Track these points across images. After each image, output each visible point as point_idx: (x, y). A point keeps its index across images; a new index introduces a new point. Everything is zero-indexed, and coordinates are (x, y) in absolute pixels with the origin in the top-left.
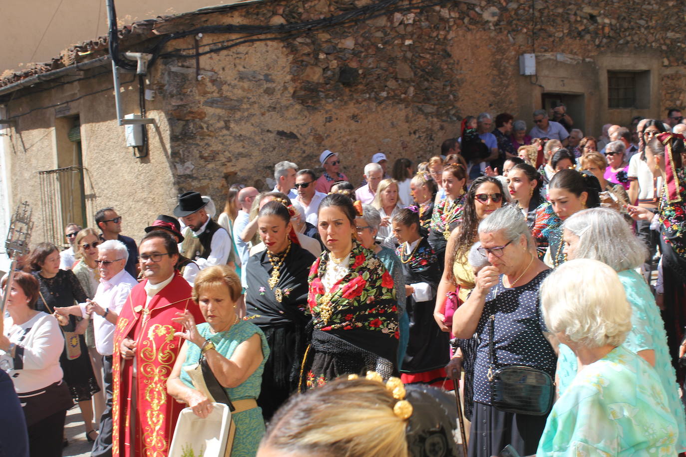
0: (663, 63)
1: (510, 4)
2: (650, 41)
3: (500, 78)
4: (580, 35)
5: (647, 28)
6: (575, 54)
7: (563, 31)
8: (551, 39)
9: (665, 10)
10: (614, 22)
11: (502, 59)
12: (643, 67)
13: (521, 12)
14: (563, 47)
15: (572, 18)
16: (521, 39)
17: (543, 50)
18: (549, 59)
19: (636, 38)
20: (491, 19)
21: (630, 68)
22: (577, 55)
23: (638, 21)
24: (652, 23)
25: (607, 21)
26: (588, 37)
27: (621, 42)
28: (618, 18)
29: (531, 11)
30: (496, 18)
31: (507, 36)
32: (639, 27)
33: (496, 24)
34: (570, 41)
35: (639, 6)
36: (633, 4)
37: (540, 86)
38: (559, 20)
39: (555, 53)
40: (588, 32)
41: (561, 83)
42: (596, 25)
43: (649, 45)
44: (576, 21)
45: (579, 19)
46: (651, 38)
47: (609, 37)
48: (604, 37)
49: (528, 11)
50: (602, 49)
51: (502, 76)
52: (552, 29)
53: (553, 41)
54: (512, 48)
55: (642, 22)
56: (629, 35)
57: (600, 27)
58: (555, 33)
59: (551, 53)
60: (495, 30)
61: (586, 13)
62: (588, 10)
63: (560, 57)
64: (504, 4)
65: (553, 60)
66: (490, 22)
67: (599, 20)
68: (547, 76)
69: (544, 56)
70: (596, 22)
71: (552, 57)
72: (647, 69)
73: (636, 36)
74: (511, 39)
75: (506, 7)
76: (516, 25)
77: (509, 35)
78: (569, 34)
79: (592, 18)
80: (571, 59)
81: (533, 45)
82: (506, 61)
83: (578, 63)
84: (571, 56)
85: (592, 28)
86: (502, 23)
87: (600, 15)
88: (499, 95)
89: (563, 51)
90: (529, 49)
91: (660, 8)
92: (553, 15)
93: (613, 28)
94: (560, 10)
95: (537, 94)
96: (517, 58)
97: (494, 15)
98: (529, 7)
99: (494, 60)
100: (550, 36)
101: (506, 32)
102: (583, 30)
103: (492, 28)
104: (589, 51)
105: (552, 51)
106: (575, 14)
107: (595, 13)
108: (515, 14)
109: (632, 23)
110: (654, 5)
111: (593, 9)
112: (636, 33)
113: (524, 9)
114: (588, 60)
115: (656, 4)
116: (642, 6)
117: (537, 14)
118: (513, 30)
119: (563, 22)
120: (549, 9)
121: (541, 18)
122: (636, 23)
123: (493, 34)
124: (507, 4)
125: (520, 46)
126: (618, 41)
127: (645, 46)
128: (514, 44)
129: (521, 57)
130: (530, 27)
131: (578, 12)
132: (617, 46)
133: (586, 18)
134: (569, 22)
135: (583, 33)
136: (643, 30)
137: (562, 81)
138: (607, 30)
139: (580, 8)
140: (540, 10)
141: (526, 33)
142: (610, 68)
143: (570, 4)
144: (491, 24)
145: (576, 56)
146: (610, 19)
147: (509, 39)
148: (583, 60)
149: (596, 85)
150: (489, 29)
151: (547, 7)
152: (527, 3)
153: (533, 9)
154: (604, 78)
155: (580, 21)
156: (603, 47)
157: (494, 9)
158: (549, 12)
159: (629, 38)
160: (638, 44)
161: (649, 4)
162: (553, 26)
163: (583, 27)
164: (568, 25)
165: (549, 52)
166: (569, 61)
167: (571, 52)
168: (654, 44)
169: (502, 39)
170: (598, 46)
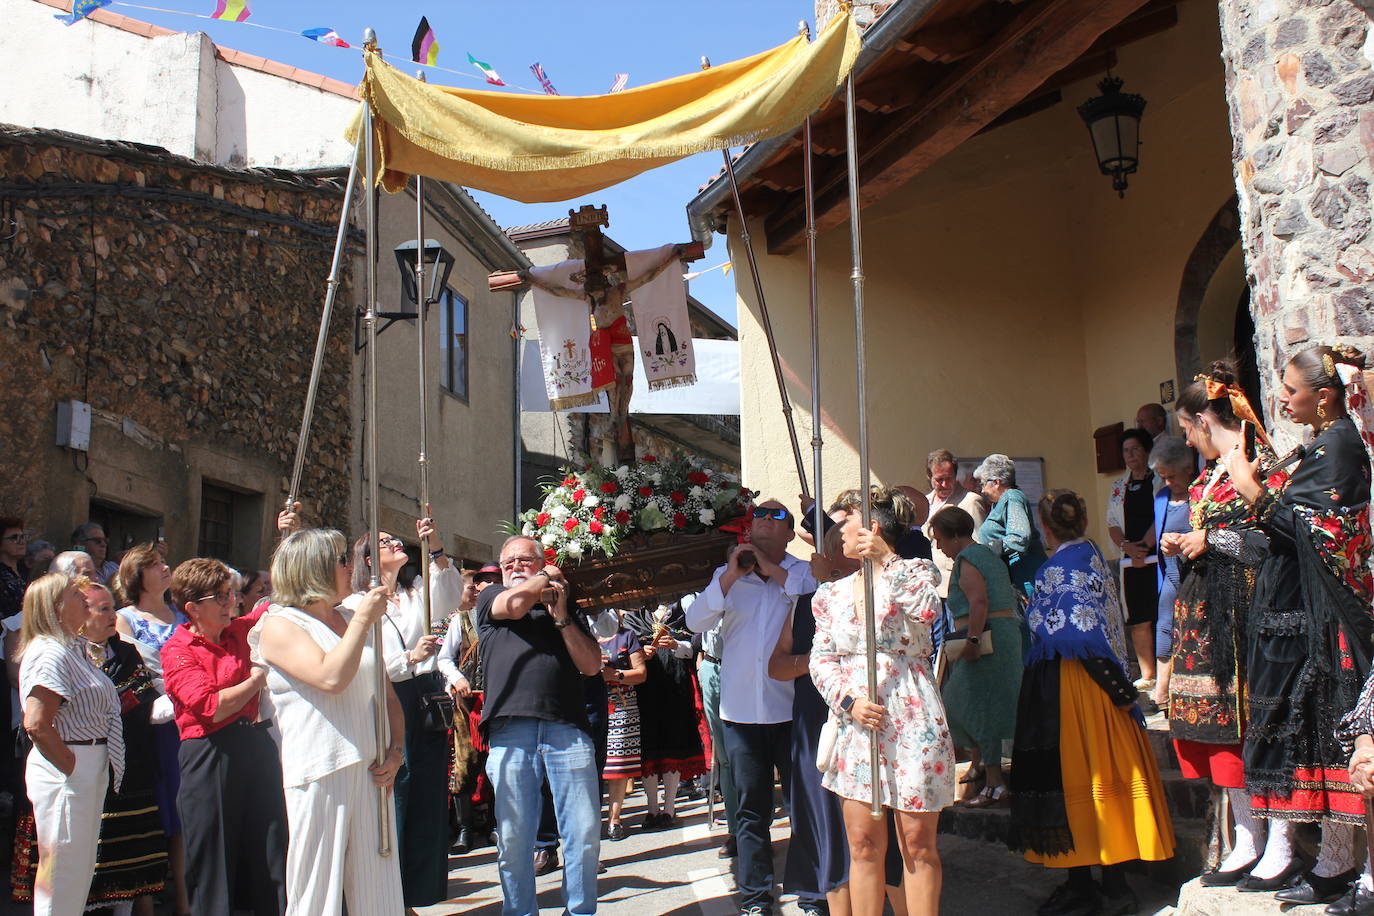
0: (282, 484)
1: (51, 285)
2: (265, 439)
3: (16, 444)
4: (163, 394)
5: (263, 412)
6: (153, 428)
7: (136, 375)
8: (117, 385)
9: (288, 387)
10: (217, 384)
11: (24, 399)
12: (254, 484)
13: (69, 308)
14: (134, 407)
15: (155, 355)
16: (63, 368)
17: (100, 404)
18: (110, 426)
19: (246, 427)
20: (11, 303)
21: (236, 482)
22: (157, 432)
23: (251, 396)
24: (270, 406)
25: (207, 378)
26: (176, 400)
27: (225, 426)
28: (223, 380)
29: (88, 312)
30: (21, 305)
31: (38, 352)
32: (252, 406)
33: (22, 318)
34: (148, 399)
35: (253, 368)
36: (246, 360)
37: (90, 481)
38: (132, 351)
39: (120, 417)
40: (177, 391)
41: (127, 483)
42: (190, 380)
43: (263, 446)
44: (160, 361)
45: (164, 359)
46: (267, 435)
47: (208, 409)
48: (201, 408)
49: (82, 312)
50: (196, 432)
51: (19, 440)
52: (118, 364)
53: (120, 391)
54: (44, 382)
55: (256, 399)
56: (236, 418)
57: (197, 387)
58: (123, 374)
59: (114, 415)
60: (16, 331)
61: (176, 351)
62: (179, 346)
63: (129, 428)
64: (40, 280)
65: (115, 429)
66: (9, 309)
67: (196, 371)
68: (104, 463)
69: (102, 416)
70: (189, 374)
71: (115, 424)
72: (261, 490)
73: (247, 422)
74: (45, 360)
75: (41, 288)
76: (57, 334)
77: (42, 352)
78: (146, 383)
79: (184, 365)
80: (144, 436)
81: (85, 388)
82: (32, 408)
83: (157, 449)
84: (146, 432)
85: (183, 383)
86: (31, 320)
87: (197, 362)
88: (9, 482)
89: (134, 418)
90: (76, 393)
91: (281, 381)
92: (123, 335)
93: (215, 395)
94: (137, 331)
95: (82, 496)
96: (53, 407)
97: (18, 295)
98: (85, 304)
99: (8, 398)
100: (115, 378)
101: (36, 343)
102: (169, 384)
103: (12, 324)
104: (177, 430)
105: (115, 411)
106: (159, 348)
107: (190, 356)
108: (56, 310)
109: (242, 396)
110: (275, 374)
111: (187, 347)
112: (247, 417)
113: (75, 305)
114: (173, 447)
115: (277, 371)
116: (257, 368)
117: (97, 323)
118: (50, 343)
119: (139, 356)
120: (118, 321)
121: (102, 334)
122: (247, 398)
123: (12, 339)
124: (45, 283)
125: (59, 382)
126: (222, 422)
127: (258, 446)
128: (49, 375)
129: (60, 404)
130: (82, 346)
131: (164, 345)
132: (217, 433)
133: (176, 362)
134: (149, 360)
135: (169, 390)
136: (256, 414)
137: (129, 479)
138: (206, 397)
139: (168, 339)
140: (103, 317)
141: (73, 358)
142: (206, 473)
143: (154, 324)
144: (10, 316)
145: (155, 434)
146: (212, 376)
147: (41, 360)
148: (166, 444)
149: (184, 502)
150: (6, 325)
151: (116, 317)
152: (82, 294)
153: (93, 311)
154: (196, 491)
155: (167, 364)
156: (198, 428)
157: (19, 283)
158: (117, 327)
159: (236, 424)
160: (249, 438)
161: (267, 368)
162: (122, 359)
163: (170, 379)
164: (147, 365)
165: (110, 410)
166: (143, 441)
167: (147, 424)
168: (270, 445)
169: (27, 354)
170: (191, 425)
